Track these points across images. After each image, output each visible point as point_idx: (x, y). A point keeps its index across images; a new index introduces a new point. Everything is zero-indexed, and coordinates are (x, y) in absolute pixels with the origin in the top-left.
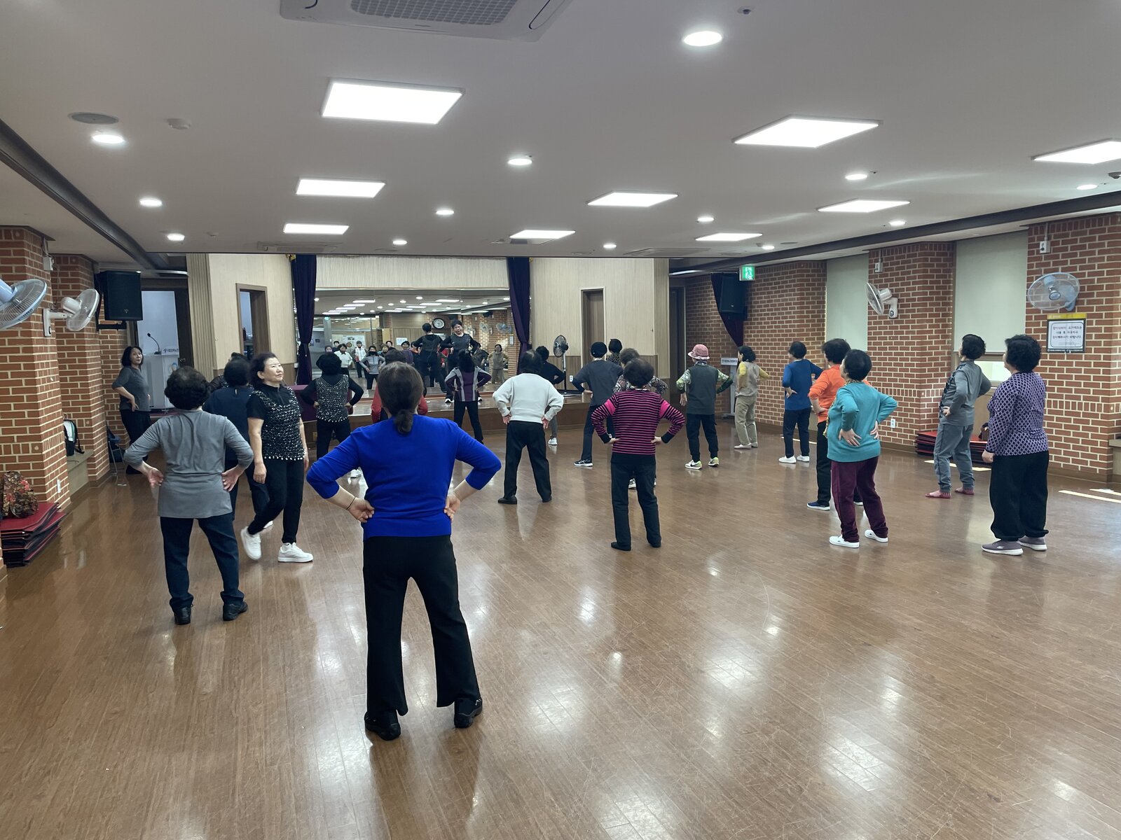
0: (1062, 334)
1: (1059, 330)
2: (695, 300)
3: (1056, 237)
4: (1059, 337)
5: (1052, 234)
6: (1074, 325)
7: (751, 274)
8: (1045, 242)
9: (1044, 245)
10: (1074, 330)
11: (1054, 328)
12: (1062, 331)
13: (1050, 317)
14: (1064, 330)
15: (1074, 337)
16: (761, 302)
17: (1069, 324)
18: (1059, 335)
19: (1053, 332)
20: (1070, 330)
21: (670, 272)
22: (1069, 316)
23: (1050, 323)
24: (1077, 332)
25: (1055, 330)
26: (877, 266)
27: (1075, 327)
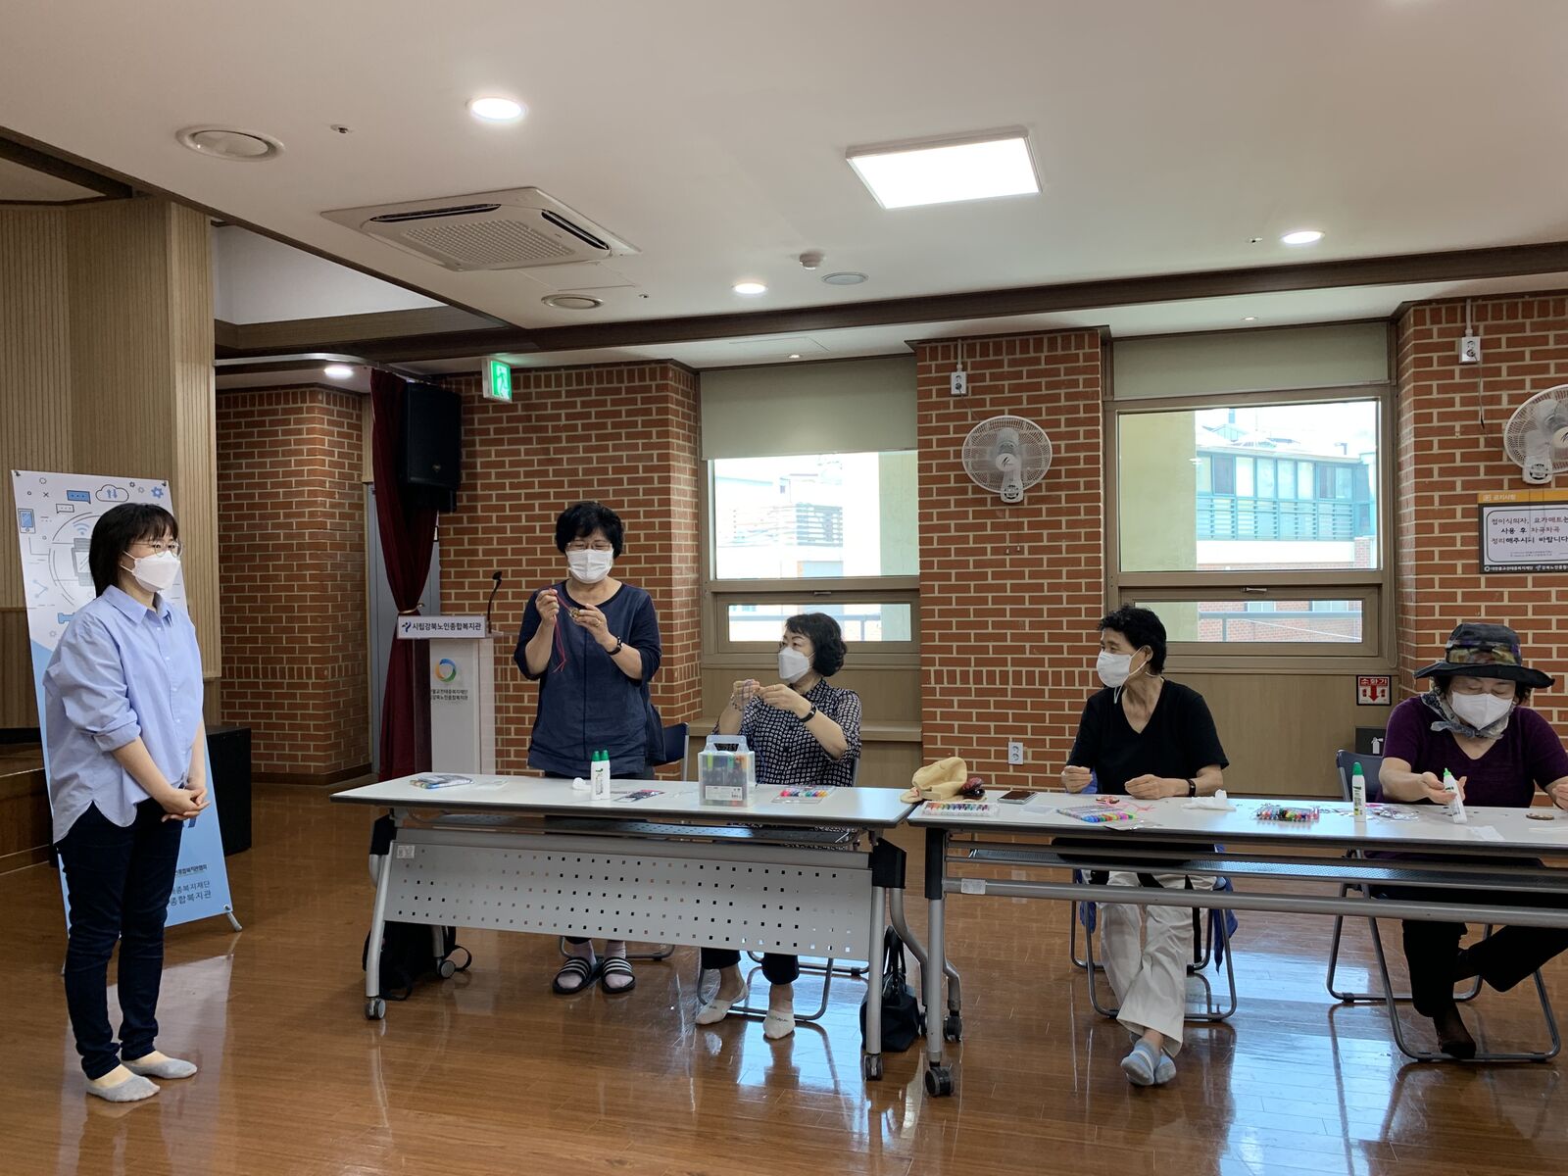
0: (1518, 534)
1: (1509, 526)
3: (1489, 329)
4: (1509, 540)
5: (1481, 325)
6: (1549, 514)
7: (504, 383)
8: (1474, 340)
9: (1470, 348)
10: (1550, 524)
11: (1495, 522)
12: (1517, 527)
13: (1486, 496)
14: (1522, 525)
15: (1550, 540)
17: (1536, 512)
18: (1509, 536)
19: (1492, 531)
20: (1539, 526)
21: (218, 356)
22: (1536, 495)
23: (1486, 510)
24: (1557, 529)
25: (1501, 526)
26: (959, 380)
27: (1553, 519)
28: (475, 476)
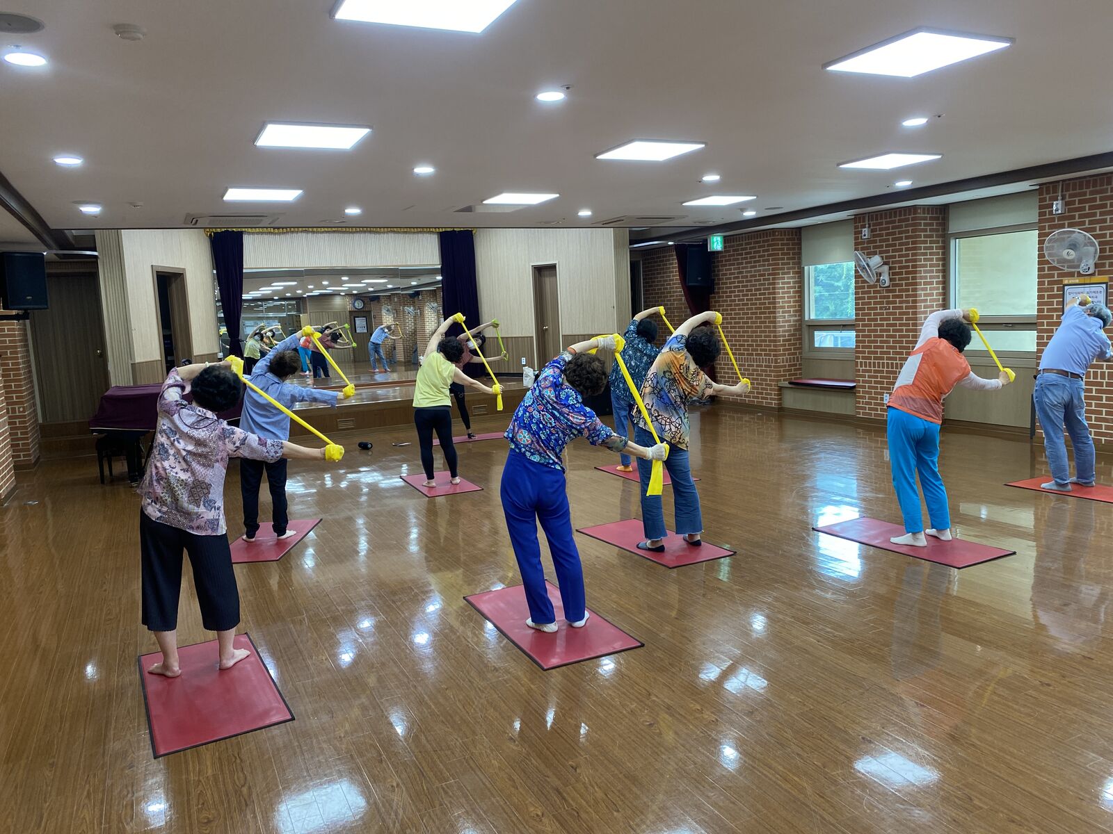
2: (654, 274)
3: (1071, 196)
5: (1067, 194)
6: (1094, 289)
7: (719, 244)
8: (1060, 202)
9: (1057, 206)
11: (1069, 294)
13: (1066, 281)
16: (731, 274)
17: (1089, 288)
21: (630, 245)
22: (1087, 280)
23: (1066, 288)
24: (1096, 297)
25: (1072, 295)
26: (865, 232)
27: (1094, 292)
28: (719, 279)
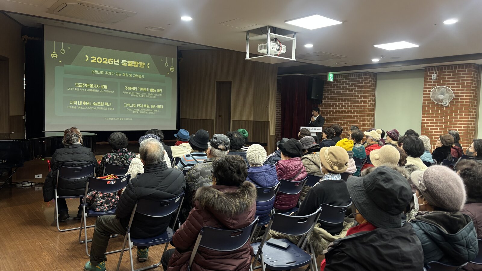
7: (332, 78)
26: (434, 77)
